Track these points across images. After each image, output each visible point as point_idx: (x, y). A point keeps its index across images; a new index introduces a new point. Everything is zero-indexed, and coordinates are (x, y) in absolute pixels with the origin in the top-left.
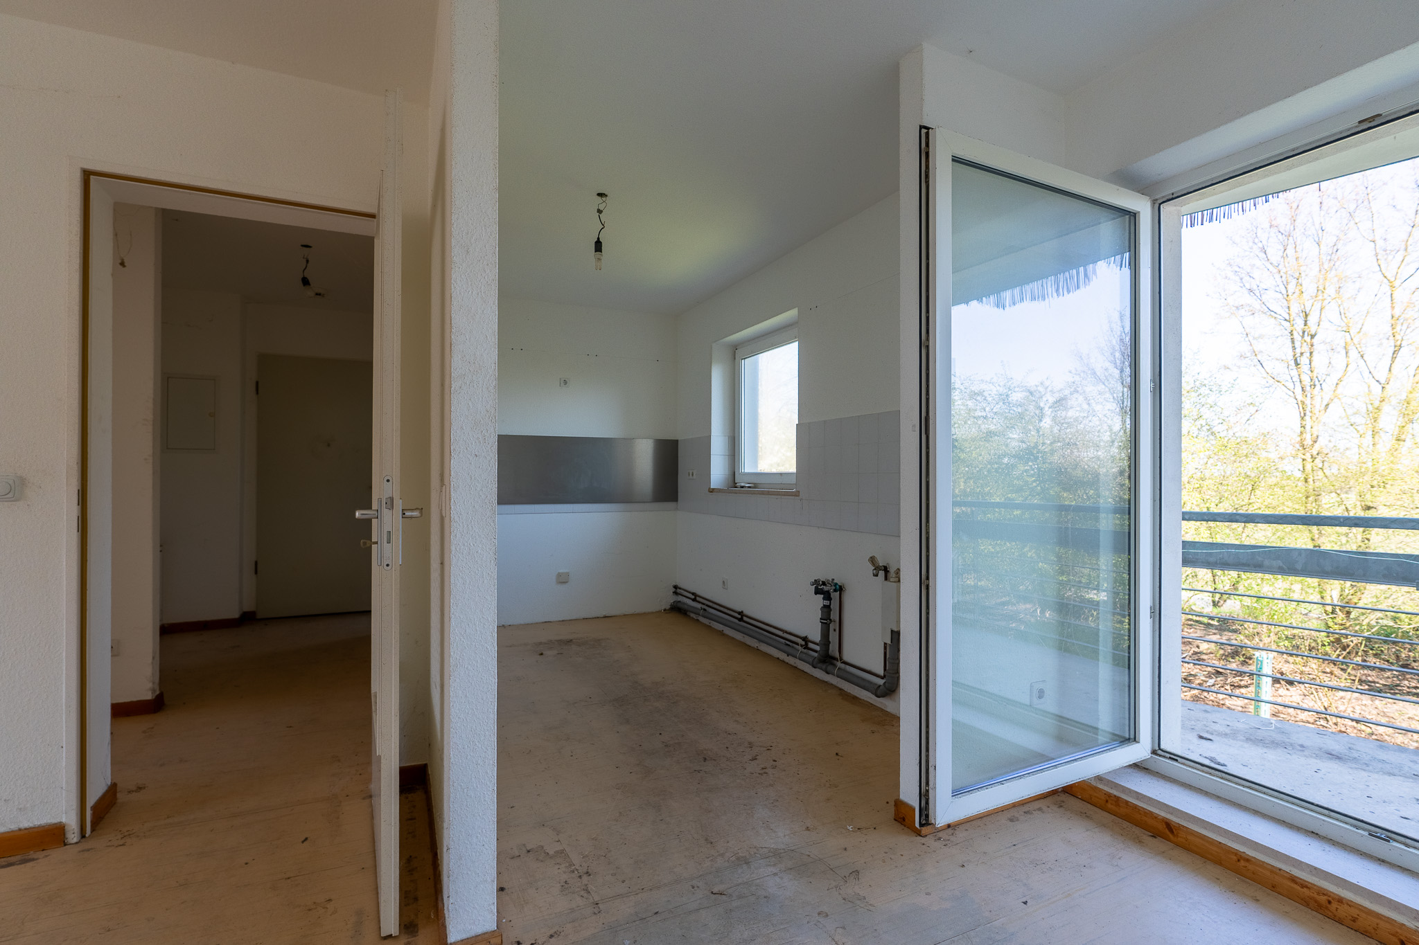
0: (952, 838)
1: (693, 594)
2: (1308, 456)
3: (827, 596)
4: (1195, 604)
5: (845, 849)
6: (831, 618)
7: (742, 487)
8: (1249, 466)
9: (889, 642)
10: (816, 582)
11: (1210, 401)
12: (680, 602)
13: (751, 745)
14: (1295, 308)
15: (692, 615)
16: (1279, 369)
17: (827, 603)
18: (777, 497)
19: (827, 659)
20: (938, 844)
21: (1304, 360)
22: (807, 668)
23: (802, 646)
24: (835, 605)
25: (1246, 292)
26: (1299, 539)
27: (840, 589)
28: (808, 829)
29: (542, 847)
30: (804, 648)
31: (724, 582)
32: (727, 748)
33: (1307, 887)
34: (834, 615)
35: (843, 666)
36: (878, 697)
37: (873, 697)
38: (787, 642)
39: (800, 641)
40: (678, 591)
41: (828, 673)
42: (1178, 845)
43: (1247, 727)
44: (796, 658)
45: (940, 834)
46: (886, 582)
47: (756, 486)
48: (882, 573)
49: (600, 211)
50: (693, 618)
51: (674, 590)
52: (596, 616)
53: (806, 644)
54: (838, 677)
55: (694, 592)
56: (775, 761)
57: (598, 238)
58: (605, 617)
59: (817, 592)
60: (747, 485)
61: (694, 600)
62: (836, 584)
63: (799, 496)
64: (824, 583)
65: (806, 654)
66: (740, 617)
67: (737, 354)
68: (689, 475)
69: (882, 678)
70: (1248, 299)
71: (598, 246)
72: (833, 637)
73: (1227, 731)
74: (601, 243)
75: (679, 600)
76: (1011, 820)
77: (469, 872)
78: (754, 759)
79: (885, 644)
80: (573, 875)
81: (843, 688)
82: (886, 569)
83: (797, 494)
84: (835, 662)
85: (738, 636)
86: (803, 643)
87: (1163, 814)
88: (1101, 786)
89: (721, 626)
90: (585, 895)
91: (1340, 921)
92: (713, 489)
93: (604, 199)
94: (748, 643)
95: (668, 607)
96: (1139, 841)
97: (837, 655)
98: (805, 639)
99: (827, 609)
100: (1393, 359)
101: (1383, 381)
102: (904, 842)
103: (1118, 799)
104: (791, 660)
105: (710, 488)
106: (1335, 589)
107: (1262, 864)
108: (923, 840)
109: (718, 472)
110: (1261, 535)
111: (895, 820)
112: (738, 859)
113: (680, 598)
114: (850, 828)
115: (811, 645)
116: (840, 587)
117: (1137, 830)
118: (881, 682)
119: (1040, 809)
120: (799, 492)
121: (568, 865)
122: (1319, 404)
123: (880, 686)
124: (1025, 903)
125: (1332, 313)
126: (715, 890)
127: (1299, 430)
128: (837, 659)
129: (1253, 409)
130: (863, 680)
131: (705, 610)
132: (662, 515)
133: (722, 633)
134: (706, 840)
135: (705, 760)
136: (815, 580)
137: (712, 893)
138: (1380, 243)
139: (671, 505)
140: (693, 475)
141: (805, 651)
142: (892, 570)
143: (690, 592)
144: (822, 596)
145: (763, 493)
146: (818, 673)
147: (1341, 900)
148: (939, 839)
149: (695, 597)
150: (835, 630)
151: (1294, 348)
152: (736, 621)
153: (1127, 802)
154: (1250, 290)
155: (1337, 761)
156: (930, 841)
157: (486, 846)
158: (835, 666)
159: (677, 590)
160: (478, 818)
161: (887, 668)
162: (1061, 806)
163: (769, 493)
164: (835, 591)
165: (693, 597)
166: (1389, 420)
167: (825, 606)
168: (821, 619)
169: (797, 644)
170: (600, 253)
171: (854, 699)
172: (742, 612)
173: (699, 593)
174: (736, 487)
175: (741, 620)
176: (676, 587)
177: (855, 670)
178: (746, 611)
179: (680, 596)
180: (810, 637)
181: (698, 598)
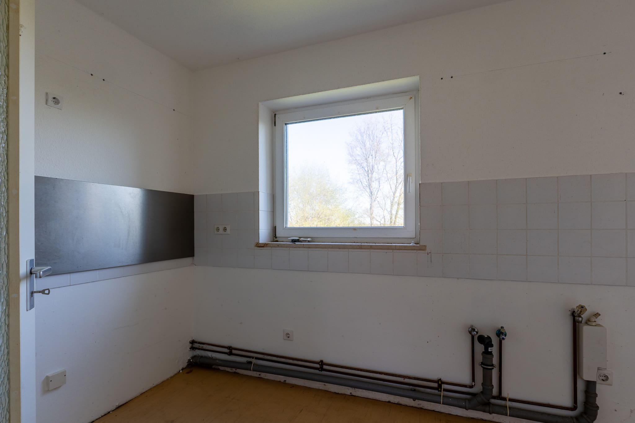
6: (493, 364)
12: (201, 356)
15: (222, 368)
18: (386, 251)
38: (413, 387)
51: (191, 346)
53: (440, 386)
55: (230, 345)
61: (230, 354)
63: (424, 250)
68: (218, 229)
69: (571, 410)
72: (496, 379)
83: (419, 248)
85: (317, 385)
92: (264, 244)
94: (332, 390)
95: (185, 364)
97: (496, 393)
98: (438, 382)
105: (257, 243)
113: (201, 353)
116: (503, 332)
118: (571, 413)
131: (252, 363)
139: (188, 260)
140: (225, 229)
141: (440, 393)
149: (231, 350)
152: (317, 372)
159: (194, 345)
165: (226, 351)
169: (425, 387)
172: (322, 361)
174: (277, 241)
175: (322, 369)
176: (193, 342)
177: (529, 405)
178: (327, 360)
179: (197, 350)
180: (444, 379)
181: (234, 351)
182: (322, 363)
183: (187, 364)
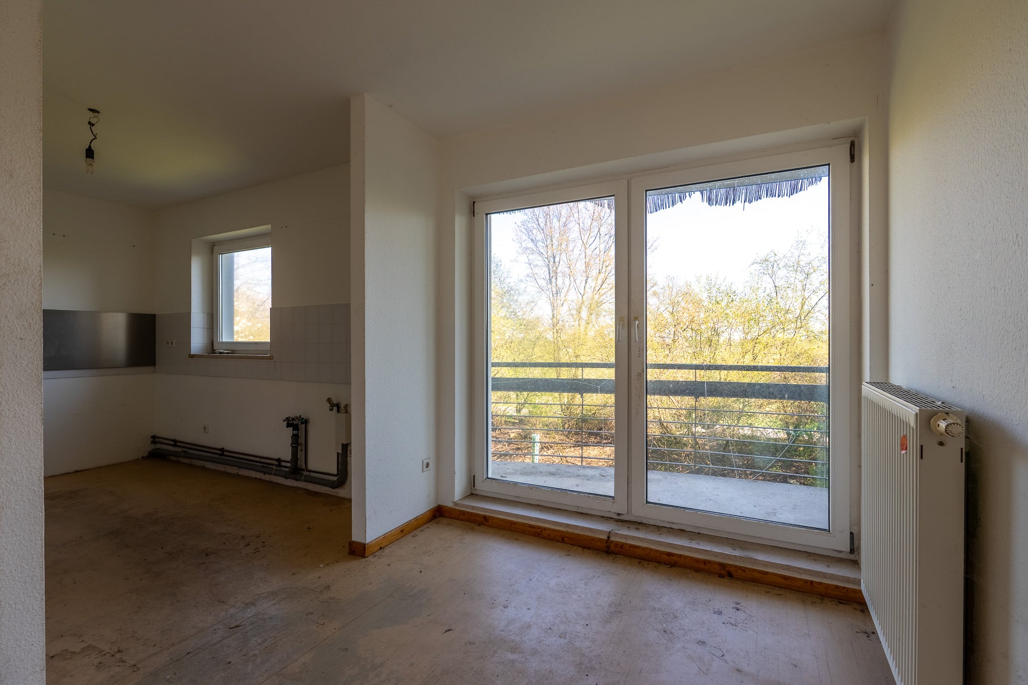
0: (383, 554)
1: (173, 440)
2: (555, 330)
3: (296, 427)
4: (508, 413)
5: (320, 578)
6: (299, 443)
7: (222, 353)
8: (532, 335)
9: (340, 451)
10: (288, 419)
11: (515, 298)
12: (158, 449)
13: (243, 537)
14: (550, 253)
15: (172, 458)
16: (543, 283)
17: (295, 432)
18: (254, 360)
19: (296, 469)
20: (375, 559)
21: (554, 280)
22: (280, 480)
23: (276, 465)
24: (302, 434)
25: (530, 241)
26: (551, 374)
27: (306, 422)
28: (293, 574)
29: (67, 650)
30: (278, 467)
31: (205, 428)
32: (224, 543)
33: (534, 528)
34: (302, 440)
35: (308, 473)
36: (333, 488)
37: (330, 489)
38: (264, 465)
39: (274, 462)
40: (157, 440)
41: (297, 480)
42: (489, 526)
43: (521, 468)
44: (272, 474)
45: (376, 554)
46: (339, 414)
47: (233, 352)
48: (335, 408)
49: (90, 124)
50: (173, 460)
51: (152, 440)
52: (66, 472)
53: (280, 464)
54: (305, 481)
55: (174, 439)
56: (263, 543)
57: (90, 147)
58: (76, 472)
59: (288, 425)
60: (225, 352)
61: (175, 445)
62: (303, 419)
63: (273, 359)
64: (293, 419)
65: (279, 470)
66: (220, 452)
67: (214, 250)
68: (168, 343)
69: (336, 476)
70: (531, 245)
71: (90, 153)
72: (301, 455)
73: (513, 471)
74: (93, 151)
75: (157, 447)
76: (414, 536)
77: (18, 670)
78: (248, 545)
79: (338, 453)
80: (106, 657)
81: (308, 488)
82: (338, 406)
83: (271, 358)
84: (302, 472)
85: (221, 468)
86: (277, 463)
87: (483, 513)
88: (457, 508)
89: (202, 462)
90: (122, 664)
91: (545, 538)
92: (194, 355)
93: (96, 114)
94: (228, 471)
96: (473, 529)
97: (304, 467)
98: (279, 460)
99: (295, 437)
100: (586, 282)
101: (582, 294)
102: (356, 564)
103: (464, 512)
104: (267, 477)
105: (190, 354)
106: (566, 397)
107: (520, 523)
108: (366, 559)
109: (197, 341)
110: (537, 373)
111: (349, 554)
112: (246, 604)
113: (159, 446)
114: (322, 566)
115: (283, 464)
116: (306, 420)
117: (472, 525)
118: (335, 478)
119: (428, 527)
120: (272, 356)
121: (97, 652)
122: (559, 303)
123: (335, 481)
124: (421, 572)
125: (564, 257)
126: (233, 626)
127: (551, 316)
128: (304, 470)
129: (533, 305)
130: (323, 480)
131: (186, 452)
132: (140, 377)
133: (203, 468)
134: (219, 601)
135: (207, 555)
136: (287, 418)
137: (230, 628)
138: (581, 225)
139: (150, 369)
140: (172, 343)
141: (279, 468)
142: (342, 406)
143: (170, 440)
144: (292, 428)
145: (241, 358)
146: (290, 482)
147: (545, 529)
148: (376, 556)
149: (175, 443)
150: (302, 450)
151: (549, 273)
152: (218, 456)
153: (468, 512)
154: (532, 240)
155: (553, 476)
156: (371, 559)
157: (35, 645)
158: (302, 475)
159: (155, 439)
160: (27, 625)
161: (339, 469)
162: (438, 523)
163: (246, 358)
164: (302, 423)
165: (173, 443)
166: (584, 314)
167: (294, 435)
168: (291, 444)
169: (273, 465)
170: (92, 160)
171: (317, 494)
172: (223, 448)
173: (178, 439)
174: (215, 353)
175: (222, 455)
176: (154, 437)
177: (317, 474)
178: (227, 447)
179: (158, 444)
180: (282, 458)
181: (178, 444)
182: (222, 450)
183: (147, 454)
